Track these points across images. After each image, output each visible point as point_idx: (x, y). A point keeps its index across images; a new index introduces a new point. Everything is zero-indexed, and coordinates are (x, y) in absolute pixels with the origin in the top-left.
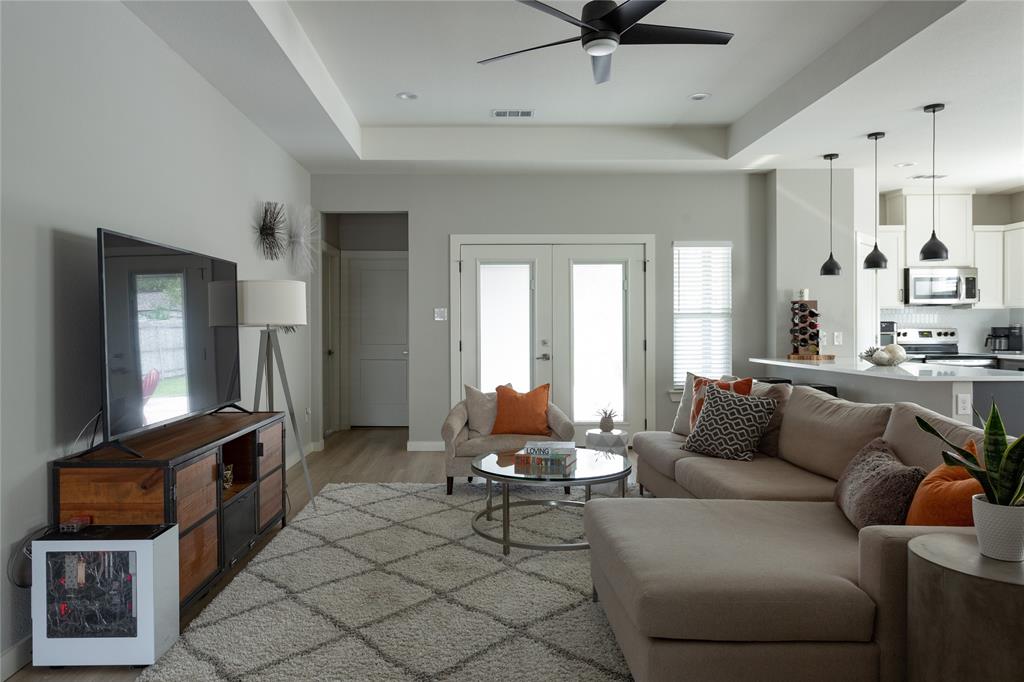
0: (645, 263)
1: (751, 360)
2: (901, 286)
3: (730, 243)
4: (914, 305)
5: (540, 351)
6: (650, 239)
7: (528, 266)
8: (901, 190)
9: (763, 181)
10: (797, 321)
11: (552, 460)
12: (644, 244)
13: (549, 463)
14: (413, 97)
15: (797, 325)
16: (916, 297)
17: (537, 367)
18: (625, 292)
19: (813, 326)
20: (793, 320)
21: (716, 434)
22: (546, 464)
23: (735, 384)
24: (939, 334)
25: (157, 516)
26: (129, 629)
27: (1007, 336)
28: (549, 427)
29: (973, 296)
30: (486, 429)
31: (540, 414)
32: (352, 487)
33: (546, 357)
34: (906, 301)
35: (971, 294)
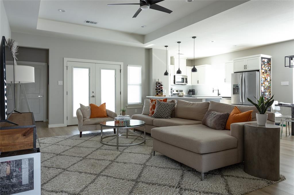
0: (120, 70)
1: (147, 97)
2: (173, 80)
3: (141, 66)
4: (176, 84)
5: (92, 95)
6: (122, 64)
7: (88, 69)
8: (173, 57)
9: (149, 51)
10: (157, 87)
11: (126, 122)
12: (120, 65)
13: (125, 122)
14: (64, 11)
15: (158, 88)
16: (176, 82)
17: (91, 99)
18: (115, 78)
19: (161, 88)
20: (156, 87)
21: (162, 112)
22: (124, 123)
23: (163, 100)
24: (180, 91)
25: (30, 146)
26: (31, 187)
27: (192, 92)
28: (107, 115)
30: (88, 117)
31: (105, 112)
32: (45, 139)
33: (93, 96)
34: (174, 83)
35: (186, 82)
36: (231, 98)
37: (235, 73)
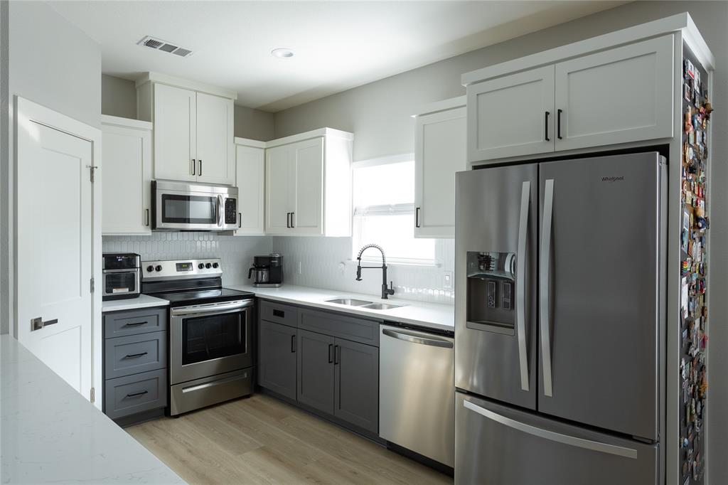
2: (146, 205)
16: (165, 220)
24: (201, 266)
27: (268, 268)
29: (234, 222)
34: (153, 225)
35: (231, 219)
36: (451, 334)
37: (475, 168)
